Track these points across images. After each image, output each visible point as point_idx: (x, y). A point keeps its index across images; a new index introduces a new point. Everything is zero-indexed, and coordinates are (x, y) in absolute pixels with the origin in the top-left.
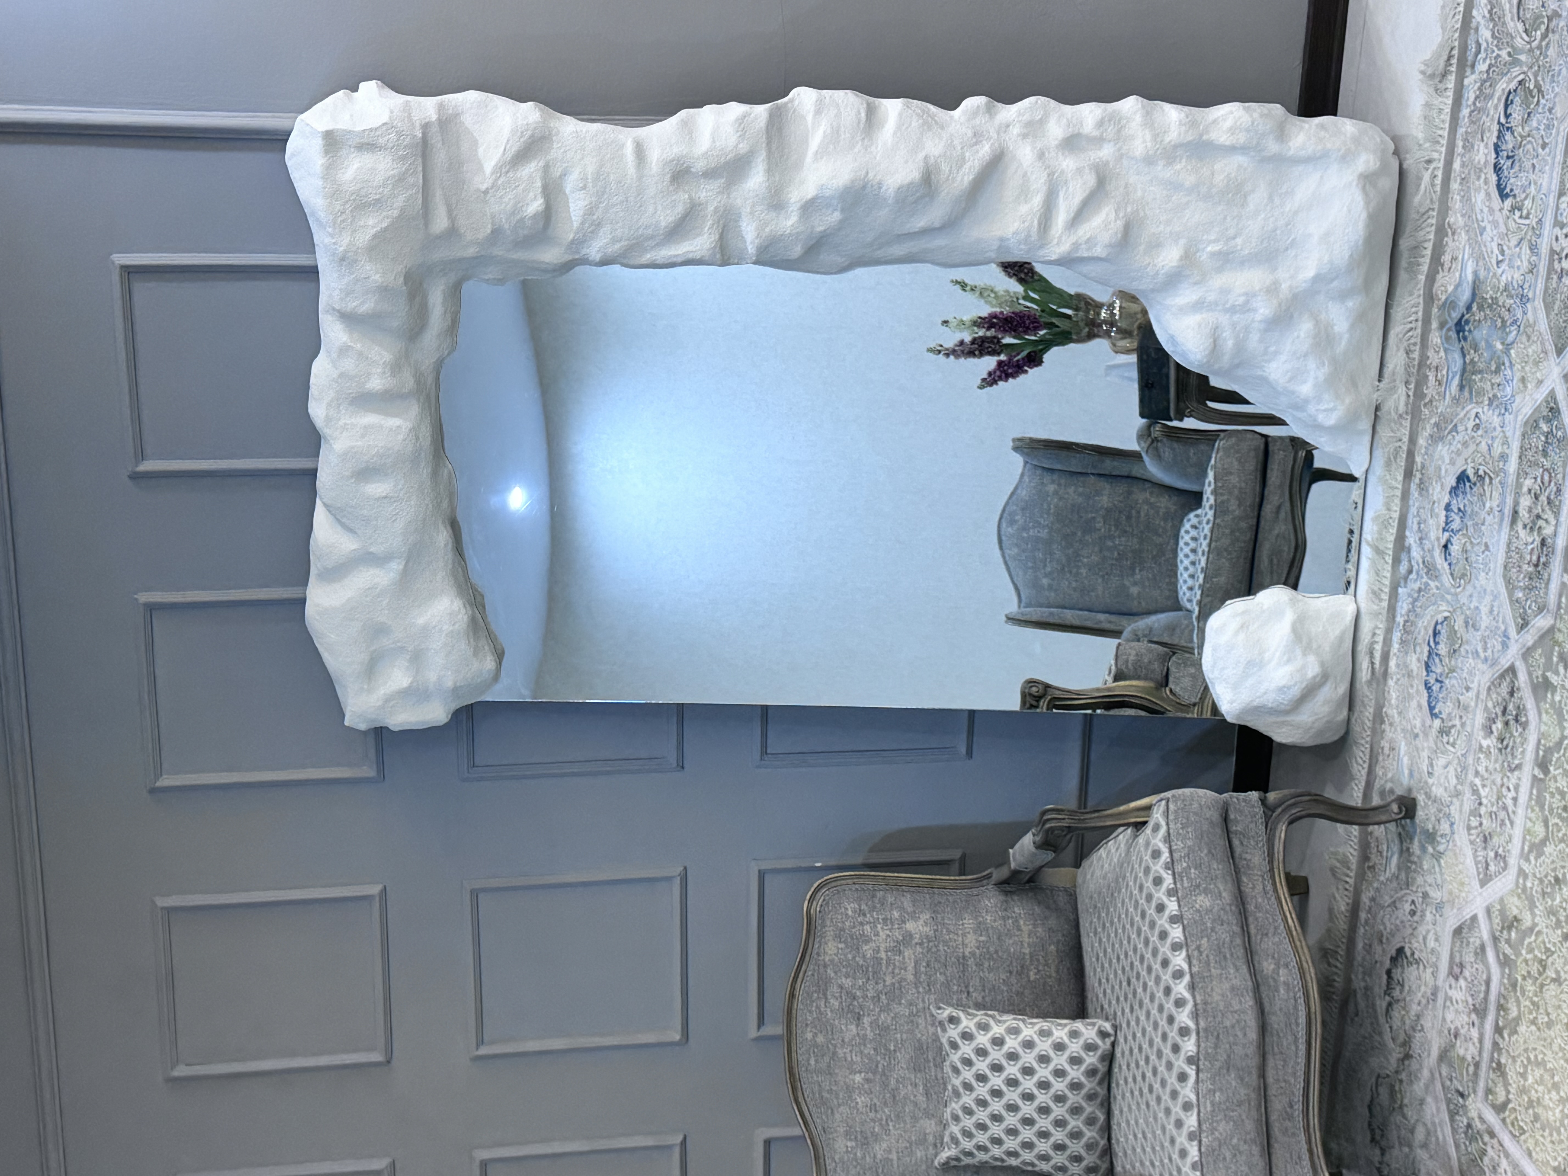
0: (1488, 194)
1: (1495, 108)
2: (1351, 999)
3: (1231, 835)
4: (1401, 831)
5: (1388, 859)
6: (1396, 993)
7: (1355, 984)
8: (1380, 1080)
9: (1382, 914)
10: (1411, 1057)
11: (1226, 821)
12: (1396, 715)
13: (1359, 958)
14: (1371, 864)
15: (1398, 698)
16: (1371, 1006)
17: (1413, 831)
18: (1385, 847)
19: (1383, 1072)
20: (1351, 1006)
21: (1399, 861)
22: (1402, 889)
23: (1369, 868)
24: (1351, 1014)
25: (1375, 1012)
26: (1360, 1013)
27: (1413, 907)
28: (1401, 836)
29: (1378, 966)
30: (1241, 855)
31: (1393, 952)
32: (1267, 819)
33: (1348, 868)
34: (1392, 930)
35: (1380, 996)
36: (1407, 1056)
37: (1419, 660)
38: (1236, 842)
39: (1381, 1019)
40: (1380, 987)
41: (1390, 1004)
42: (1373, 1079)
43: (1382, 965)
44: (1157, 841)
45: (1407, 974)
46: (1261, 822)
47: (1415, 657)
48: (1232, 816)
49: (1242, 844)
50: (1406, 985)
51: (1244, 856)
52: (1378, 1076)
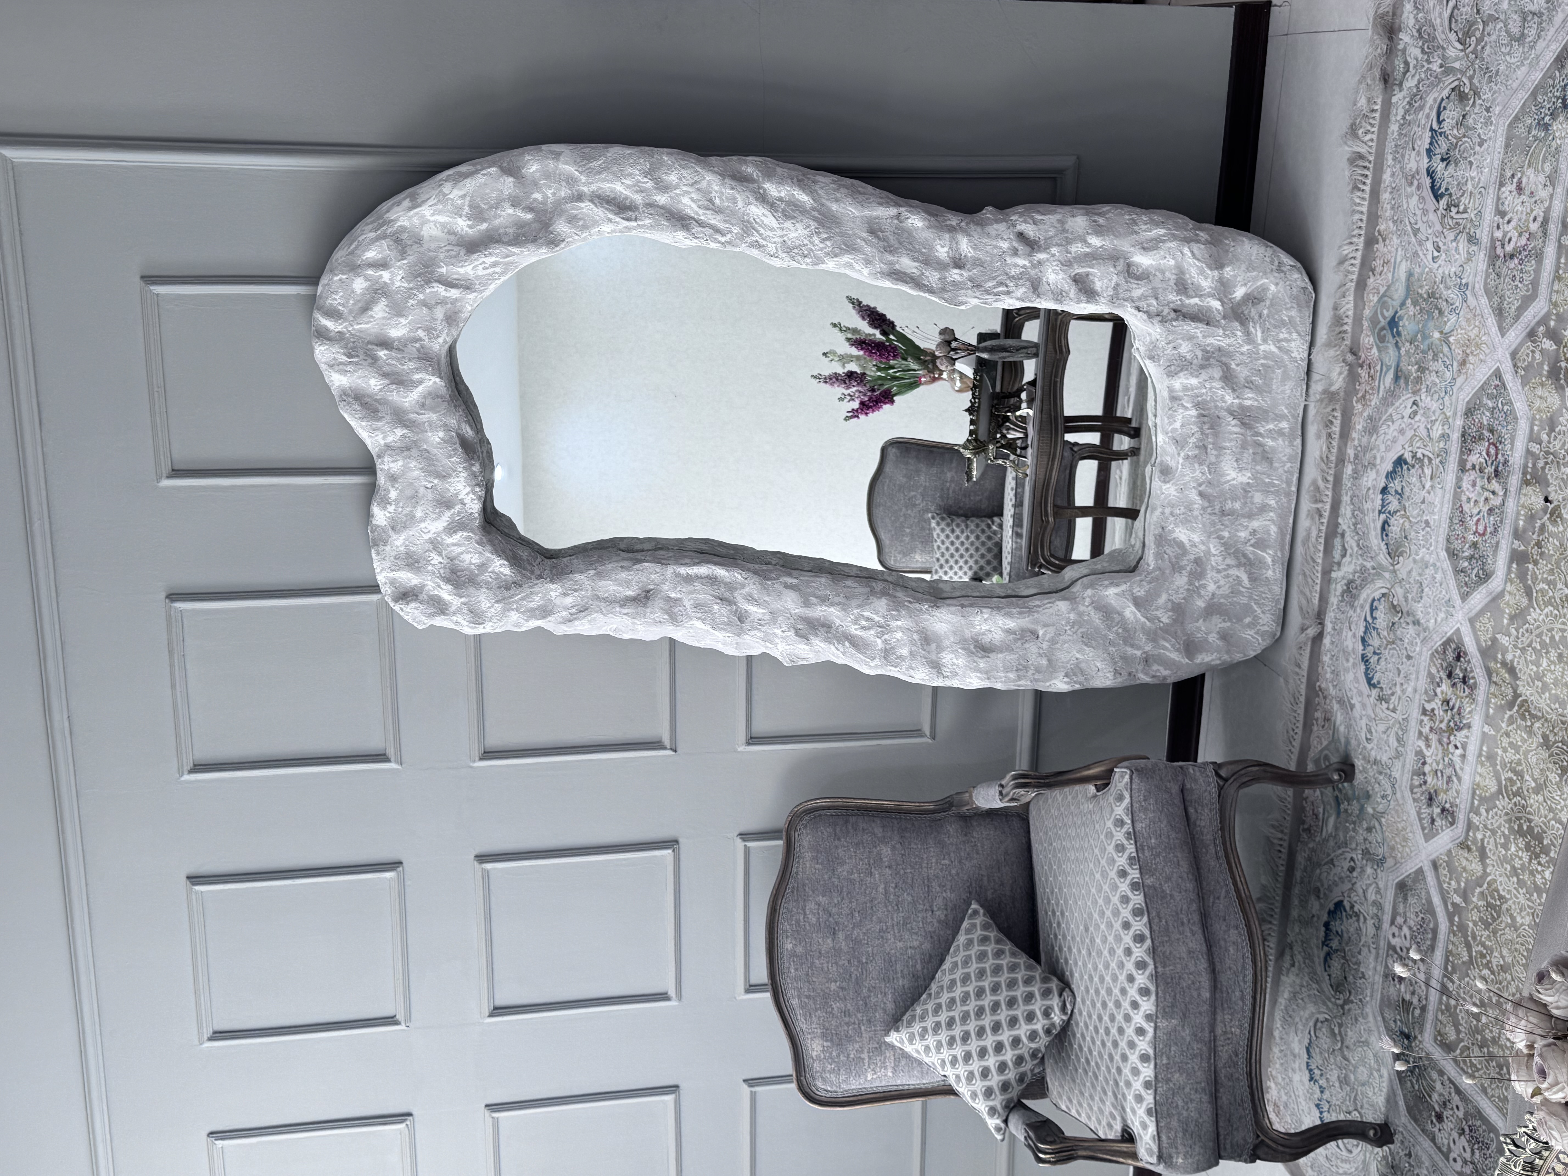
0: (1422, 198)
1: (1426, 117)
2: (1287, 951)
3: (1187, 803)
4: (1337, 793)
5: (1325, 821)
6: (1335, 944)
7: (1291, 938)
8: (1319, 1024)
9: (1318, 871)
10: (1352, 1002)
11: (1182, 791)
12: (1331, 688)
13: (1295, 913)
14: (1306, 826)
15: (1333, 672)
16: (1309, 957)
17: (1350, 792)
18: (1321, 810)
19: (1321, 1017)
20: (1287, 958)
21: (1335, 823)
22: (1339, 848)
23: (1304, 830)
24: (1287, 965)
25: (1313, 962)
26: (1297, 964)
27: (1352, 864)
28: (1337, 797)
29: (1315, 919)
30: (1195, 822)
31: (1331, 906)
32: (1221, 788)
33: (1282, 832)
34: (1329, 886)
35: (1318, 947)
36: (1347, 1001)
37: (1354, 636)
38: (1191, 810)
39: (1319, 969)
40: (1318, 938)
41: (1328, 955)
42: (1311, 1024)
43: (1319, 918)
44: (1120, 810)
45: (1347, 926)
46: (1214, 791)
47: (1350, 634)
48: (1188, 786)
49: (1196, 811)
50: (1345, 935)
51: (1198, 823)
52: (1317, 1020)
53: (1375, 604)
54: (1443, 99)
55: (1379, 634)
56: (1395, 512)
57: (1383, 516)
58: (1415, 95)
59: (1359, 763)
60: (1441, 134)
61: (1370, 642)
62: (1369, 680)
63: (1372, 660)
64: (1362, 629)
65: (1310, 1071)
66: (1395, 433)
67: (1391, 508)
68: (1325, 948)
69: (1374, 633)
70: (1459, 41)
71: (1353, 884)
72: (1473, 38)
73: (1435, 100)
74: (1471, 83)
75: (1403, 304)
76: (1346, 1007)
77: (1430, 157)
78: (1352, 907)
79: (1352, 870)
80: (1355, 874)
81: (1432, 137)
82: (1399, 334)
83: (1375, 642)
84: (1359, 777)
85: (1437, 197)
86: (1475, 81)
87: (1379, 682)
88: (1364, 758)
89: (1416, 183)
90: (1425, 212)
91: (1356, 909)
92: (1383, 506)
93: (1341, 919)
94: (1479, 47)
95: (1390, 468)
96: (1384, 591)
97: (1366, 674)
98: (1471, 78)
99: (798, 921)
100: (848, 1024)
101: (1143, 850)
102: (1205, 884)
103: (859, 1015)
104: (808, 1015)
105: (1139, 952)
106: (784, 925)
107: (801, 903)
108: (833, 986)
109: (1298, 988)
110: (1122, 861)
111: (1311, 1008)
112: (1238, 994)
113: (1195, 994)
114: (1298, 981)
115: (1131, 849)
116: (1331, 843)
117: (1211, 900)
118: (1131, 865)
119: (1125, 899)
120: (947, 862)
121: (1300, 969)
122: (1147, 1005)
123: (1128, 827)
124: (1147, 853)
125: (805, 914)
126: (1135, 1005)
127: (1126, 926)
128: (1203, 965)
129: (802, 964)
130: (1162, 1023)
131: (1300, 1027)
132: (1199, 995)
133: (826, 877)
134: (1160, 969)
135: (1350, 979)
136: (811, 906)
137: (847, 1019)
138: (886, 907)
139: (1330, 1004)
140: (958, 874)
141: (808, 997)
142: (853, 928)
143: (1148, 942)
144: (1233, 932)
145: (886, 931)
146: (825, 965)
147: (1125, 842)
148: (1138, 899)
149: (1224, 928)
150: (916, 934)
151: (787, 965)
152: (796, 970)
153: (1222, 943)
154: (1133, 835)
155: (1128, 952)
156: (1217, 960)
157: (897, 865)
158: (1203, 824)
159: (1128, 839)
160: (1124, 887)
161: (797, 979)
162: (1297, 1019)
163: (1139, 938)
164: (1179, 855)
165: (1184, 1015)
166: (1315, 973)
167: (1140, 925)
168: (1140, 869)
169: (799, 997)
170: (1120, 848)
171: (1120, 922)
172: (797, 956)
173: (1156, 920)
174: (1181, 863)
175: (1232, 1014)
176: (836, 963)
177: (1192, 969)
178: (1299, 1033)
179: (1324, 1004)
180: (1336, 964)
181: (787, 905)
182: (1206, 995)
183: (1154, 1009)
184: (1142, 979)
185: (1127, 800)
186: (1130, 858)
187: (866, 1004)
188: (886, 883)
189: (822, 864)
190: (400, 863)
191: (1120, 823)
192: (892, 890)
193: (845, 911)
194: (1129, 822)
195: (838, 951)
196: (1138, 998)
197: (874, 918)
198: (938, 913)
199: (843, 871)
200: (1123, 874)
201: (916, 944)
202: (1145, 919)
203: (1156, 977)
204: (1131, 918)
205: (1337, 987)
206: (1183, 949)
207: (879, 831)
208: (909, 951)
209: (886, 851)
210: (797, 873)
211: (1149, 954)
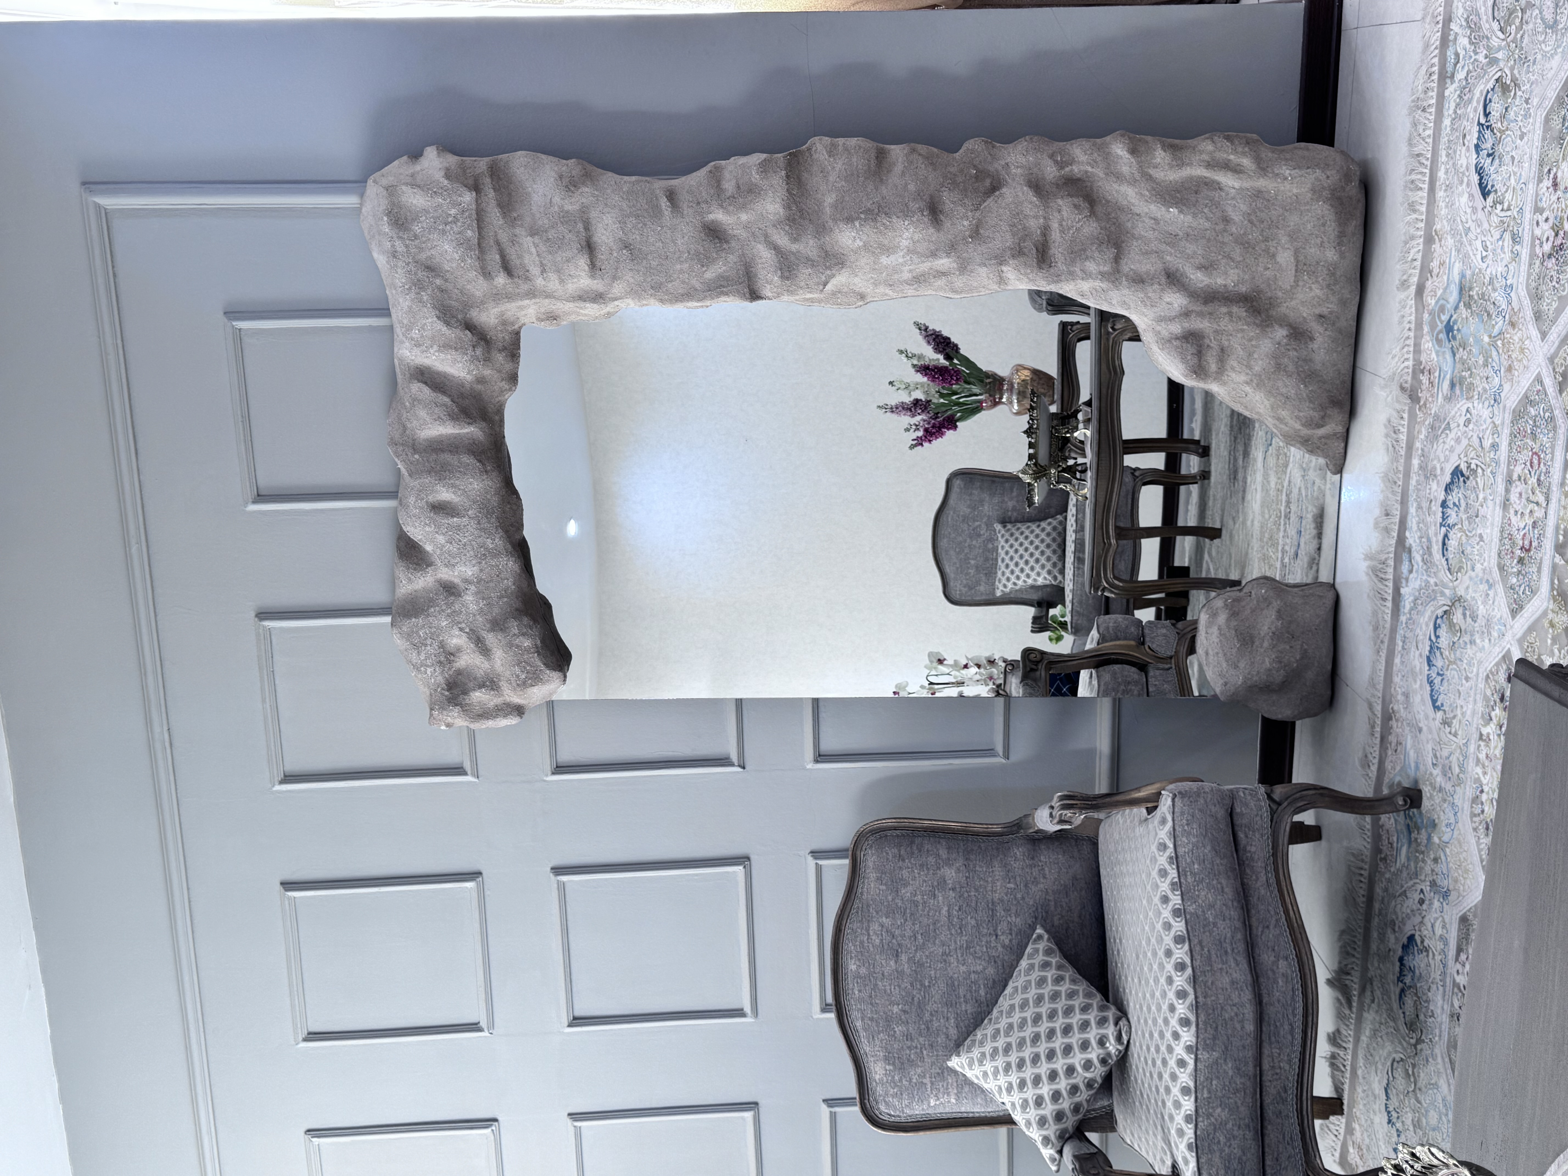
0: (1471, 196)
1: (1474, 111)
2: (1368, 986)
3: (1236, 828)
4: (1408, 821)
5: (1398, 850)
6: (1408, 980)
7: (1371, 973)
8: (1395, 1064)
9: (1393, 903)
10: (1423, 1041)
11: (1231, 815)
12: (1402, 710)
13: (1374, 947)
14: (1383, 856)
15: (1404, 694)
16: (1386, 992)
17: (1419, 821)
18: (1395, 839)
19: (1398, 1057)
20: (1368, 993)
21: (1408, 852)
22: (1411, 879)
23: (1381, 859)
24: (1367, 1001)
25: (1390, 998)
26: (1376, 1000)
27: (1422, 896)
28: (1408, 825)
29: (1391, 953)
30: (1245, 847)
31: (1405, 940)
32: (1273, 813)
33: (1363, 861)
34: (1403, 919)
35: (1394, 983)
36: (1419, 1041)
37: (1421, 655)
38: (1241, 835)
39: (1395, 1005)
40: (1394, 974)
41: (1403, 991)
42: (1389, 1063)
43: (1394, 953)
44: (1163, 834)
45: (1418, 961)
46: (1266, 815)
47: (1417, 653)
48: (1238, 810)
49: (1247, 837)
50: (1417, 971)
51: (1248, 848)
52: (1394, 1060)
53: (1439, 621)
54: (1488, 92)
55: (1441, 654)
56: (1454, 525)
57: (1443, 529)
58: (1464, 88)
59: (1426, 790)
60: (1488, 127)
61: (1434, 662)
62: (1434, 701)
63: (1435, 681)
64: (1428, 648)
65: (1389, 1112)
66: (1453, 443)
67: (1451, 521)
68: (1400, 984)
69: (1438, 654)
70: (1501, 30)
71: (1423, 918)
72: (1513, 27)
73: (1481, 92)
74: (1512, 74)
75: (1456, 308)
76: (1419, 1047)
77: (1478, 153)
78: (1422, 942)
79: (1421, 902)
80: (1425, 907)
81: (1480, 132)
82: (1454, 338)
83: (1439, 663)
84: (1426, 803)
85: (1485, 194)
86: (1516, 72)
87: (1442, 705)
88: (1431, 784)
89: (1465, 180)
90: (1474, 210)
91: (1425, 944)
92: (1444, 519)
93: (1413, 953)
94: (1519, 36)
95: (1448, 479)
96: (1446, 608)
97: (1432, 696)
98: (1512, 69)
99: (862, 942)
100: (909, 1048)
101: (1186, 876)
102: (1253, 912)
103: (921, 1039)
104: (872, 1037)
105: (1181, 981)
106: (849, 946)
107: (865, 924)
108: (895, 1009)
109: (1377, 1025)
110: (1165, 886)
111: (1389, 1047)
112: (1286, 1027)
113: (1238, 1026)
114: (1378, 1018)
115: (1173, 874)
116: (1405, 874)
117: (1260, 929)
118: (1173, 890)
119: (1168, 926)
120: (1012, 886)
121: (1379, 1005)
122: (1188, 1036)
123: (1170, 851)
124: (1190, 879)
125: (869, 935)
126: (1176, 1036)
127: (1169, 953)
128: (1247, 995)
129: (865, 985)
130: (1203, 1055)
131: (1380, 1066)
132: (1243, 1028)
133: (890, 898)
134: (1201, 999)
135: (1422, 1017)
136: (875, 927)
137: (909, 1043)
138: (949, 929)
139: (1405, 1044)
140: (1023, 898)
141: (871, 1019)
142: (916, 951)
143: (1189, 971)
144: (1282, 964)
145: (949, 955)
146: (888, 988)
147: (1167, 867)
148: (1179, 926)
149: (1272, 958)
150: (980, 958)
151: (851, 986)
152: (860, 991)
153: (1270, 973)
154: (1176, 859)
155: (1170, 980)
156: (1264, 992)
157: (961, 887)
158: (1253, 849)
159: (1171, 863)
160: (1166, 913)
161: (861, 1000)
162: (1377, 1058)
163: (1180, 967)
164: (1224, 882)
165: (1226, 1048)
166: (1392, 1010)
167: (1181, 953)
168: (1182, 895)
169: (863, 1019)
170: (1163, 873)
171: (1163, 950)
172: (861, 978)
173: (1198, 948)
174: (1226, 890)
175: (1280, 1048)
176: (899, 986)
177: (1236, 1000)
178: (1379, 1072)
179: (1400, 1043)
180: (1409, 1001)
181: (853, 925)
182: (1250, 1027)
183: (1194, 1040)
184: (1182, 1009)
185: (1170, 824)
186: (1173, 884)
187: (928, 1028)
188: (949, 906)
189: (886, 884)
190: (479, 873)
191: (1163, 847)
192: (955, 913)
193: (908, 933)
194: (1171, 846)
195: (900, 973)
196: (1179, 1029)
197: (937, 942)
198: (1002, 938)
199: (906, 892)
200: (1165, 899)
201: (979, 968)
202: (1186, 947)
203: (1197, 1007)
204: (1172, 946)
205: (1411, 1026)
206: (1226, 980)
207: (943, 853)
208: (972, 976)
209: (950, 874)
210: (862, 893)
211: (1189, 983)
